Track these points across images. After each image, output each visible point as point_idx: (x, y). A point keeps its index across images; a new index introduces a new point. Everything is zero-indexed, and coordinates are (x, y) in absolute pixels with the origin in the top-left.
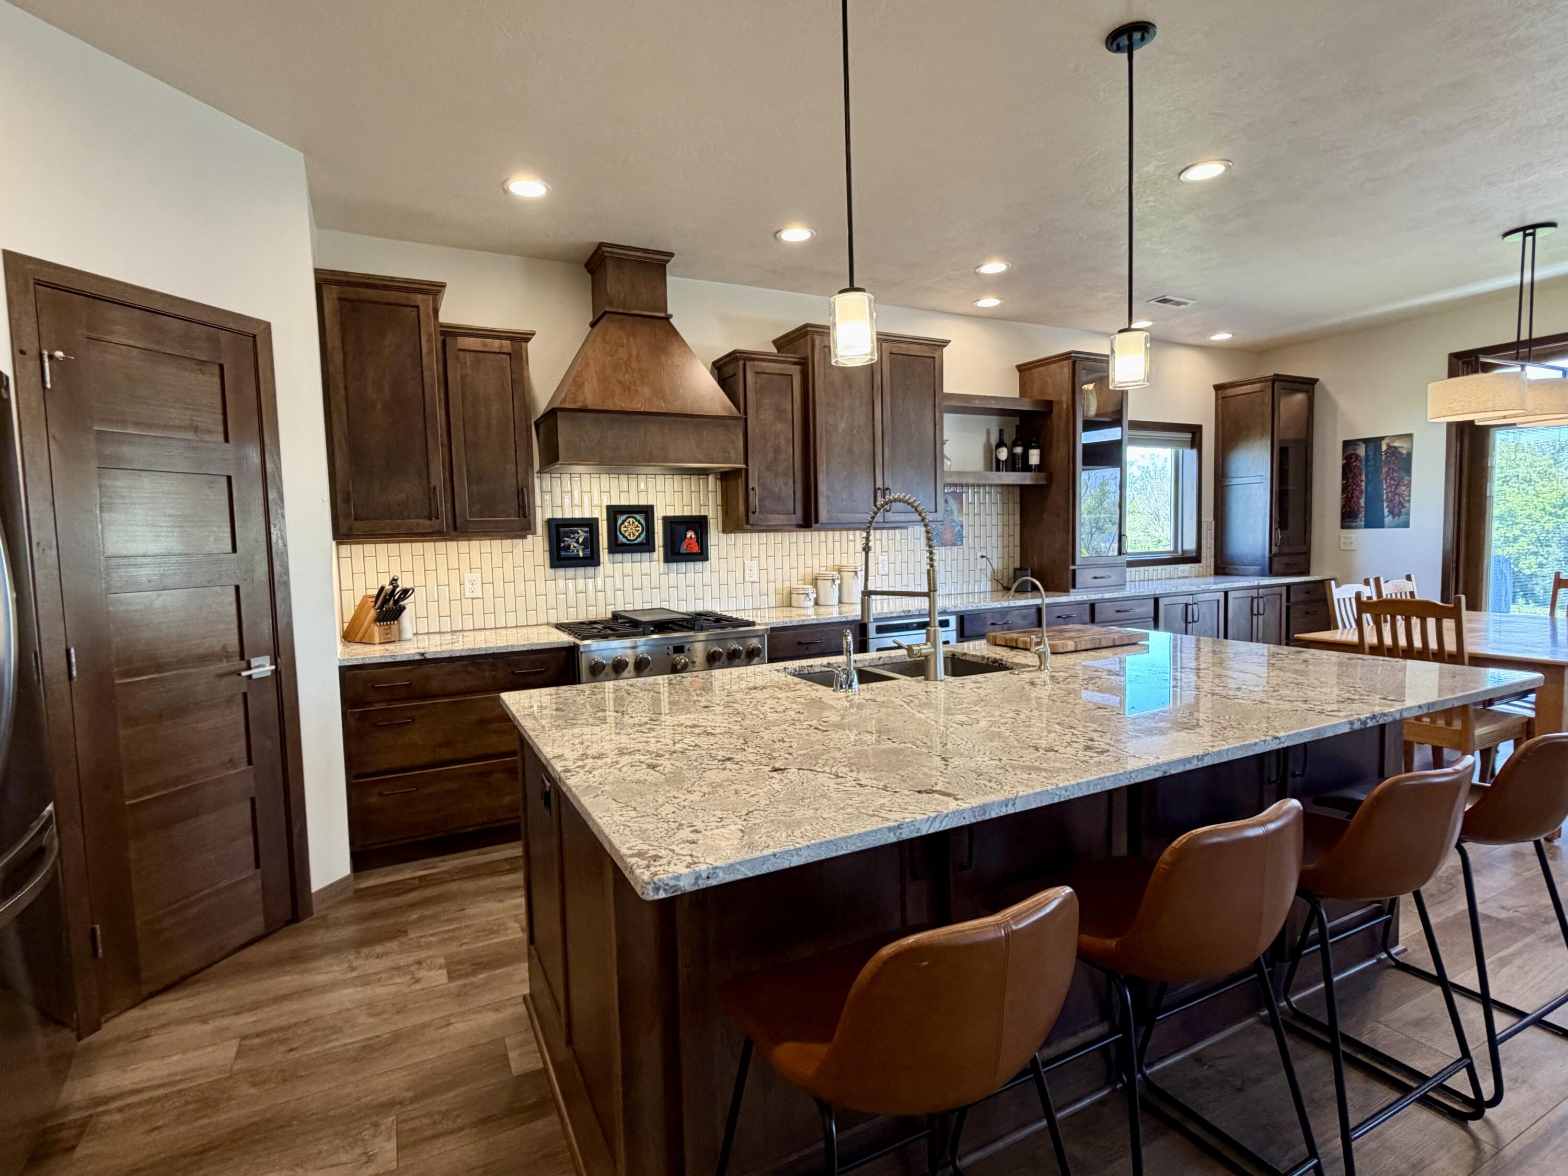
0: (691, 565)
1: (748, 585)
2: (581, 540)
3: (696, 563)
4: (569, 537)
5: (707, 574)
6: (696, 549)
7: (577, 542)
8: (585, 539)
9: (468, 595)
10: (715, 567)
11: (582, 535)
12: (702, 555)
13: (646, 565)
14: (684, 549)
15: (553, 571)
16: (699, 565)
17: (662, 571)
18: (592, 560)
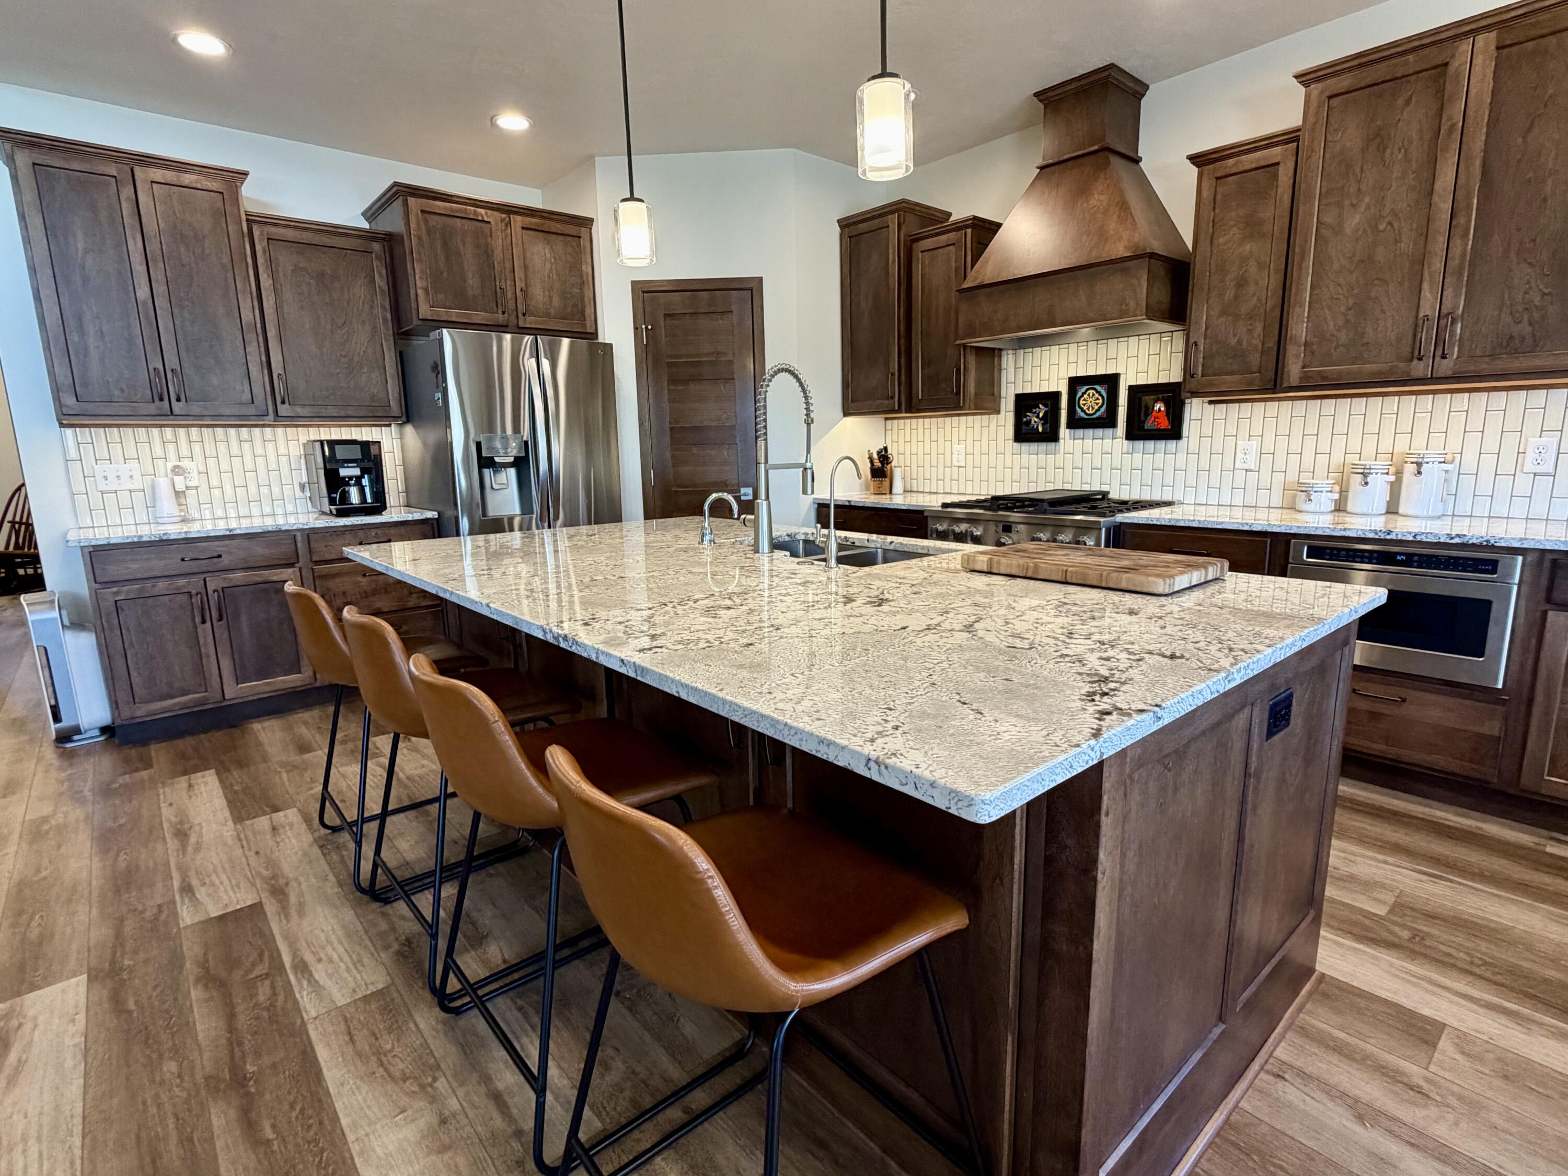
0: (1161, 444)
1: (1240, 475)
2: (1041, 415)
3: (1169, 442)
4: (1031, 412)
5: (1181, 456)
6: (1165, 424)
7: (1038, 417)
8: (1046, 413)
9: (955, 463)
10: (1193, 447)
11: (1042, 410)
12: (1174, 432)
13: (1108, 442)
14: (1149, 424)
15: (1017, 445)
16: (1172, 444)
17: (1125, 450)
18: (1051, 436)
